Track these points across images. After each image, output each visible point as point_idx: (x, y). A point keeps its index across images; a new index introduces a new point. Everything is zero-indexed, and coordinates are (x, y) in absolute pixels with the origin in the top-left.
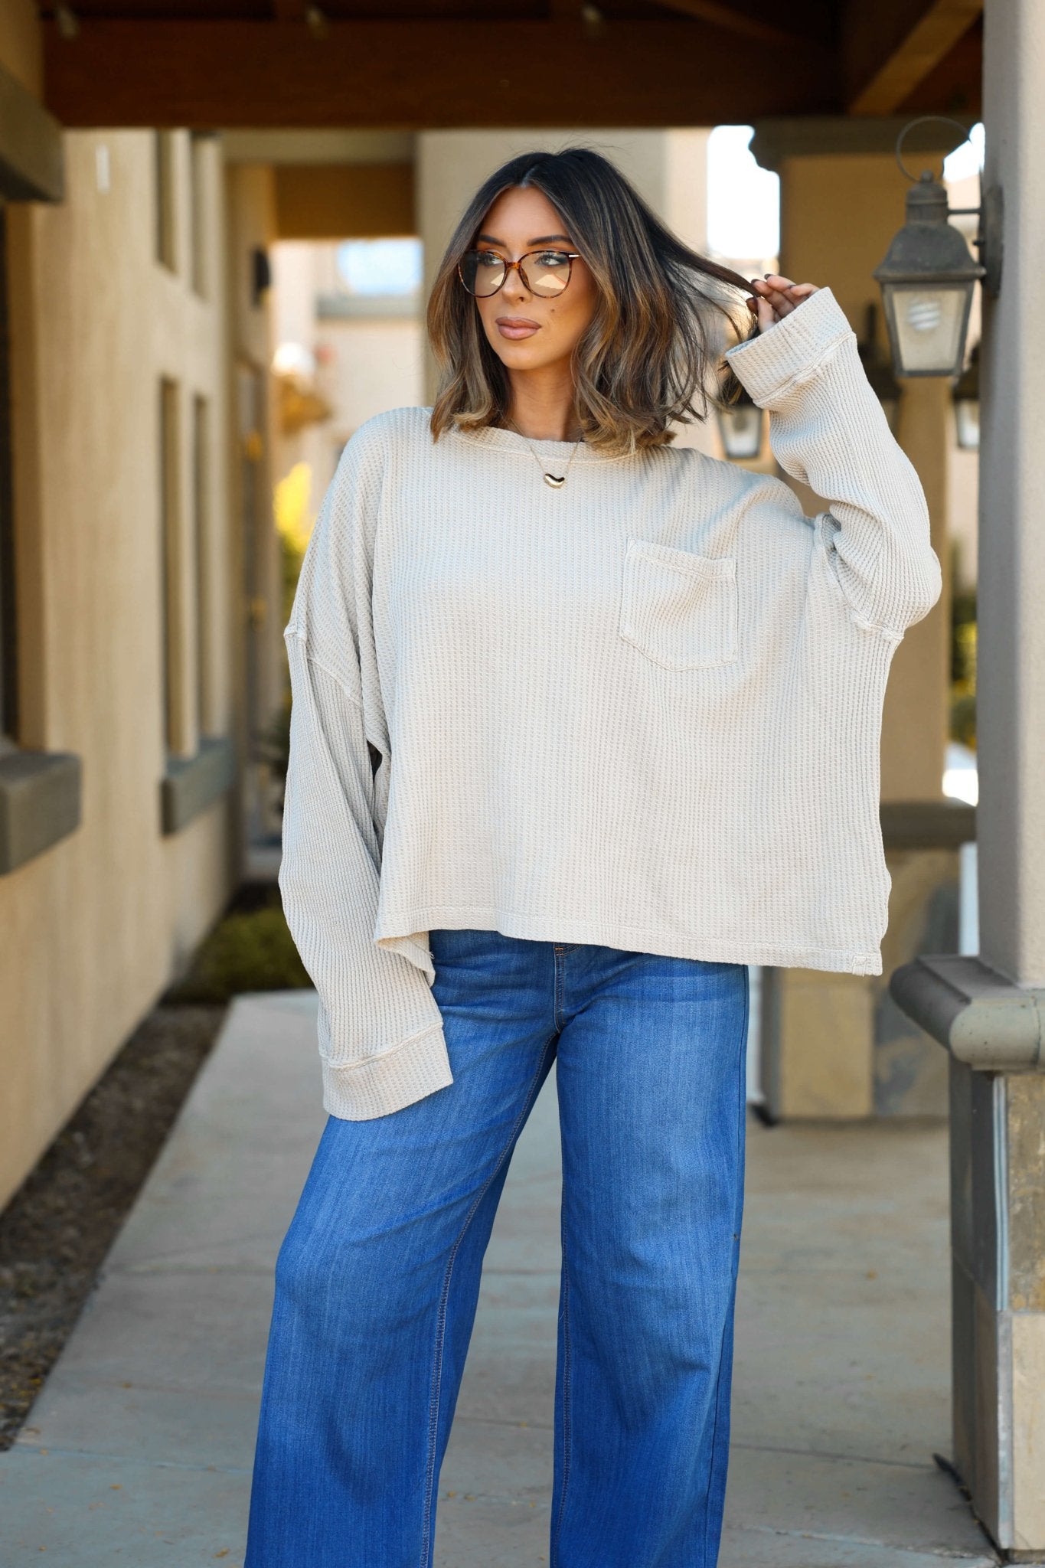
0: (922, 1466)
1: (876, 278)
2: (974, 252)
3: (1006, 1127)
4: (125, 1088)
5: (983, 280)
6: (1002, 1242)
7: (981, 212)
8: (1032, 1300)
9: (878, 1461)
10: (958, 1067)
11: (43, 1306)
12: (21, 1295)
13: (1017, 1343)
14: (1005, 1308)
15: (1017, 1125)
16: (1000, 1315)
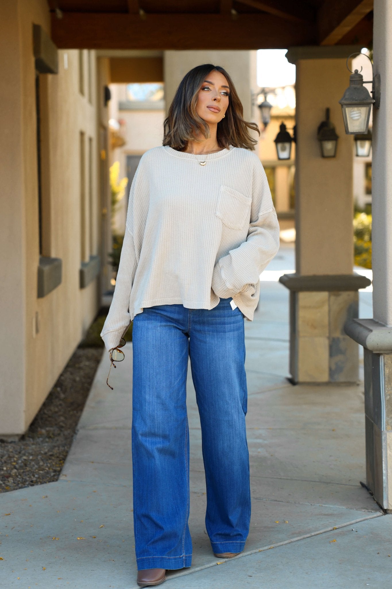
0: (356, 486)
1: (340, 103)
2: (371, 95)
3: (384, 371)
4: (72, 373)
5: (374, 104)
6: (383, 408)
7: (373, 82)
9: (341, 484)
10: (368, 352)
11: (58, 440)
12: (50, 437)
13: (388, 441)
14: (384, 430)
15: (387, 371)
16: (383, 432)
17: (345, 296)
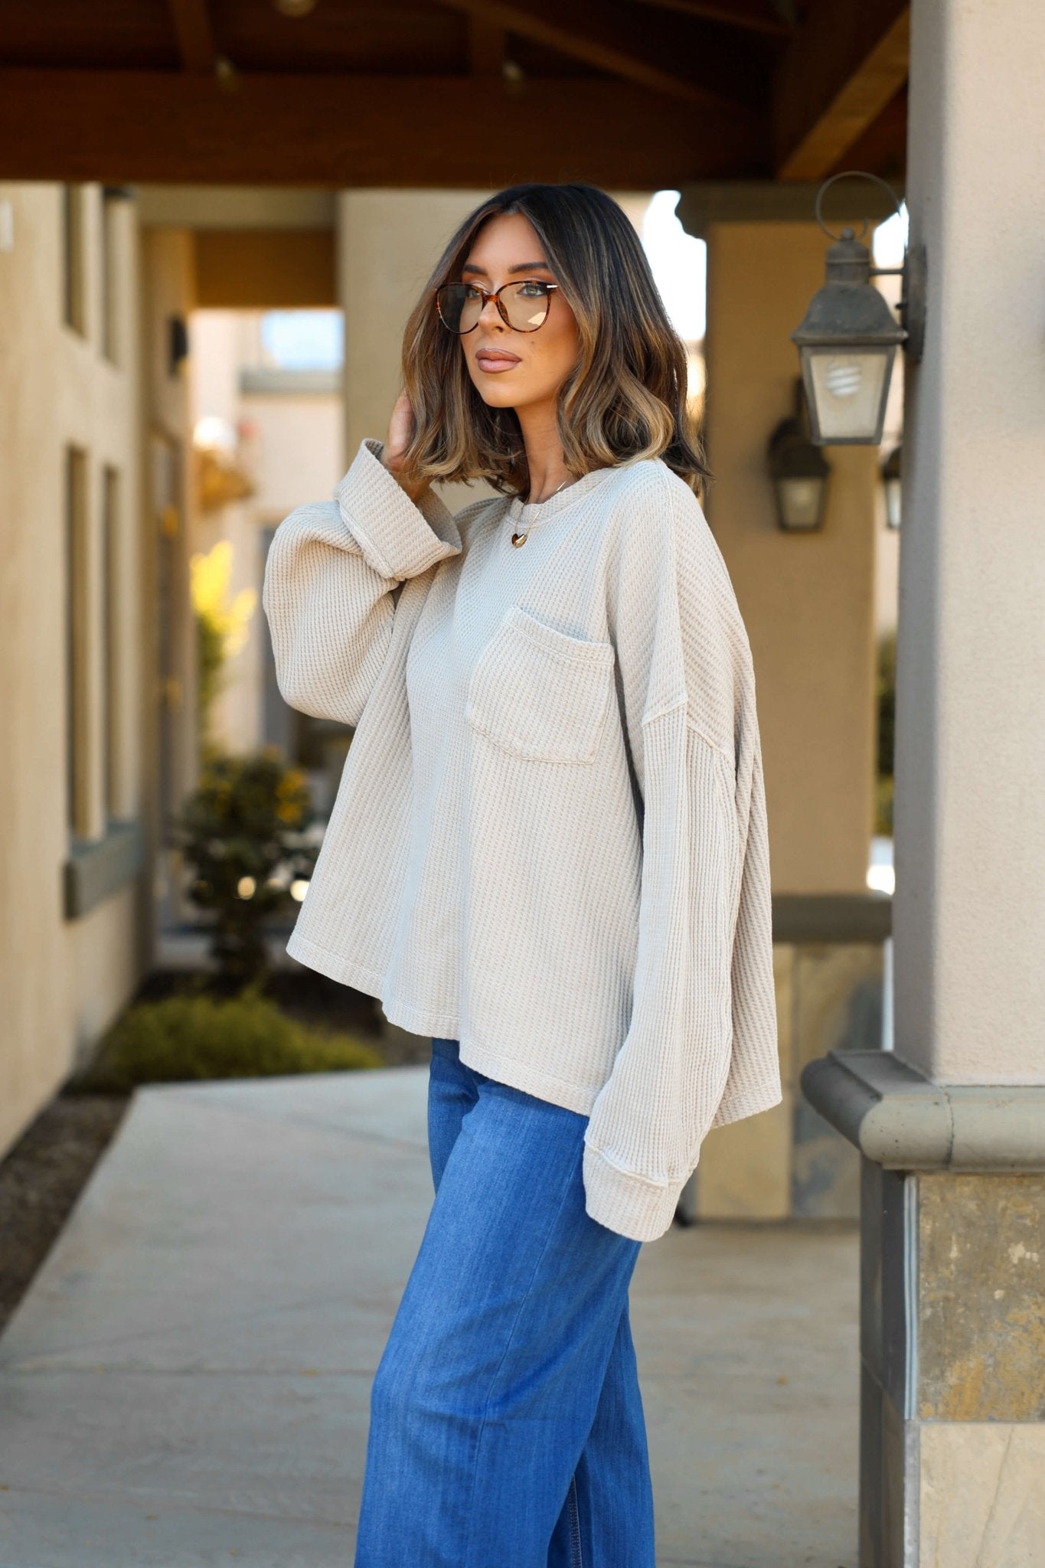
1: (794, 340)
2: (896, 314)
3: (918, 1229)
4: (20, 1179)
5: (905, 344)
6: (910, 1348)
7: (904, 272)
8: (941, 1408)
10: (870, 1165)
13: (925, 1453)
14: (913, 1418)
15: (928, 1227)
16: (908, 1423)
17: (844, 959)
